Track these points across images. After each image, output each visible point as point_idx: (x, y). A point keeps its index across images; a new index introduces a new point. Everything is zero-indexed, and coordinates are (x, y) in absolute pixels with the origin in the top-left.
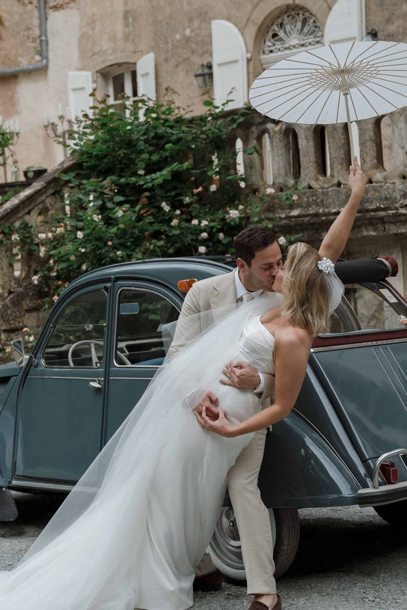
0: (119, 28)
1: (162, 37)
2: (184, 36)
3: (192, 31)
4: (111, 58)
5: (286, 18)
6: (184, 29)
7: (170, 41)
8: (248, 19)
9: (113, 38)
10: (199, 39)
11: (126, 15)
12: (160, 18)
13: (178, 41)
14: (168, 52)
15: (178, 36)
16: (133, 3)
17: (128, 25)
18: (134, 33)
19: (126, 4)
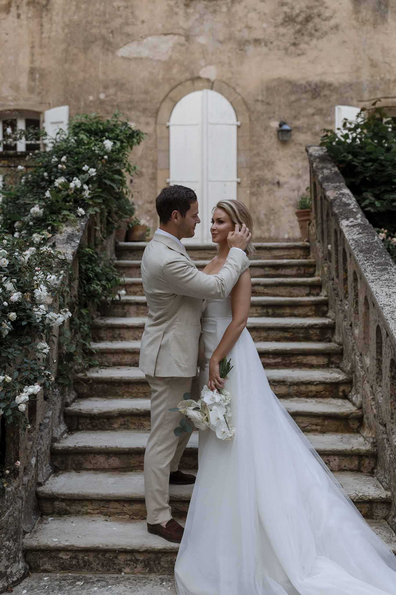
0: (24, 80)
1: (73, 96)
2: (98, 98)
3: (107, 96)
4: (12, 104)
6: (99, 93)
7: (81, 100)
8: (167, 96)
9: (15, 87)
10: (115, 103)
11: (32, 71)
12: (72, 79)
13: (91, 102)
14: (79, 108)
15: (91, 98)
16: (42, 62)
17: (34, 80)
18: (41, 88)
19: (32, 62)
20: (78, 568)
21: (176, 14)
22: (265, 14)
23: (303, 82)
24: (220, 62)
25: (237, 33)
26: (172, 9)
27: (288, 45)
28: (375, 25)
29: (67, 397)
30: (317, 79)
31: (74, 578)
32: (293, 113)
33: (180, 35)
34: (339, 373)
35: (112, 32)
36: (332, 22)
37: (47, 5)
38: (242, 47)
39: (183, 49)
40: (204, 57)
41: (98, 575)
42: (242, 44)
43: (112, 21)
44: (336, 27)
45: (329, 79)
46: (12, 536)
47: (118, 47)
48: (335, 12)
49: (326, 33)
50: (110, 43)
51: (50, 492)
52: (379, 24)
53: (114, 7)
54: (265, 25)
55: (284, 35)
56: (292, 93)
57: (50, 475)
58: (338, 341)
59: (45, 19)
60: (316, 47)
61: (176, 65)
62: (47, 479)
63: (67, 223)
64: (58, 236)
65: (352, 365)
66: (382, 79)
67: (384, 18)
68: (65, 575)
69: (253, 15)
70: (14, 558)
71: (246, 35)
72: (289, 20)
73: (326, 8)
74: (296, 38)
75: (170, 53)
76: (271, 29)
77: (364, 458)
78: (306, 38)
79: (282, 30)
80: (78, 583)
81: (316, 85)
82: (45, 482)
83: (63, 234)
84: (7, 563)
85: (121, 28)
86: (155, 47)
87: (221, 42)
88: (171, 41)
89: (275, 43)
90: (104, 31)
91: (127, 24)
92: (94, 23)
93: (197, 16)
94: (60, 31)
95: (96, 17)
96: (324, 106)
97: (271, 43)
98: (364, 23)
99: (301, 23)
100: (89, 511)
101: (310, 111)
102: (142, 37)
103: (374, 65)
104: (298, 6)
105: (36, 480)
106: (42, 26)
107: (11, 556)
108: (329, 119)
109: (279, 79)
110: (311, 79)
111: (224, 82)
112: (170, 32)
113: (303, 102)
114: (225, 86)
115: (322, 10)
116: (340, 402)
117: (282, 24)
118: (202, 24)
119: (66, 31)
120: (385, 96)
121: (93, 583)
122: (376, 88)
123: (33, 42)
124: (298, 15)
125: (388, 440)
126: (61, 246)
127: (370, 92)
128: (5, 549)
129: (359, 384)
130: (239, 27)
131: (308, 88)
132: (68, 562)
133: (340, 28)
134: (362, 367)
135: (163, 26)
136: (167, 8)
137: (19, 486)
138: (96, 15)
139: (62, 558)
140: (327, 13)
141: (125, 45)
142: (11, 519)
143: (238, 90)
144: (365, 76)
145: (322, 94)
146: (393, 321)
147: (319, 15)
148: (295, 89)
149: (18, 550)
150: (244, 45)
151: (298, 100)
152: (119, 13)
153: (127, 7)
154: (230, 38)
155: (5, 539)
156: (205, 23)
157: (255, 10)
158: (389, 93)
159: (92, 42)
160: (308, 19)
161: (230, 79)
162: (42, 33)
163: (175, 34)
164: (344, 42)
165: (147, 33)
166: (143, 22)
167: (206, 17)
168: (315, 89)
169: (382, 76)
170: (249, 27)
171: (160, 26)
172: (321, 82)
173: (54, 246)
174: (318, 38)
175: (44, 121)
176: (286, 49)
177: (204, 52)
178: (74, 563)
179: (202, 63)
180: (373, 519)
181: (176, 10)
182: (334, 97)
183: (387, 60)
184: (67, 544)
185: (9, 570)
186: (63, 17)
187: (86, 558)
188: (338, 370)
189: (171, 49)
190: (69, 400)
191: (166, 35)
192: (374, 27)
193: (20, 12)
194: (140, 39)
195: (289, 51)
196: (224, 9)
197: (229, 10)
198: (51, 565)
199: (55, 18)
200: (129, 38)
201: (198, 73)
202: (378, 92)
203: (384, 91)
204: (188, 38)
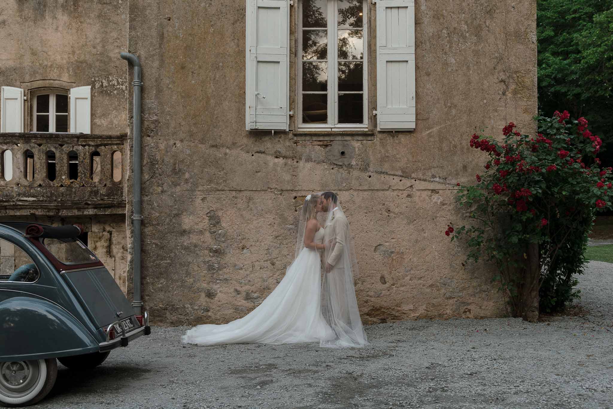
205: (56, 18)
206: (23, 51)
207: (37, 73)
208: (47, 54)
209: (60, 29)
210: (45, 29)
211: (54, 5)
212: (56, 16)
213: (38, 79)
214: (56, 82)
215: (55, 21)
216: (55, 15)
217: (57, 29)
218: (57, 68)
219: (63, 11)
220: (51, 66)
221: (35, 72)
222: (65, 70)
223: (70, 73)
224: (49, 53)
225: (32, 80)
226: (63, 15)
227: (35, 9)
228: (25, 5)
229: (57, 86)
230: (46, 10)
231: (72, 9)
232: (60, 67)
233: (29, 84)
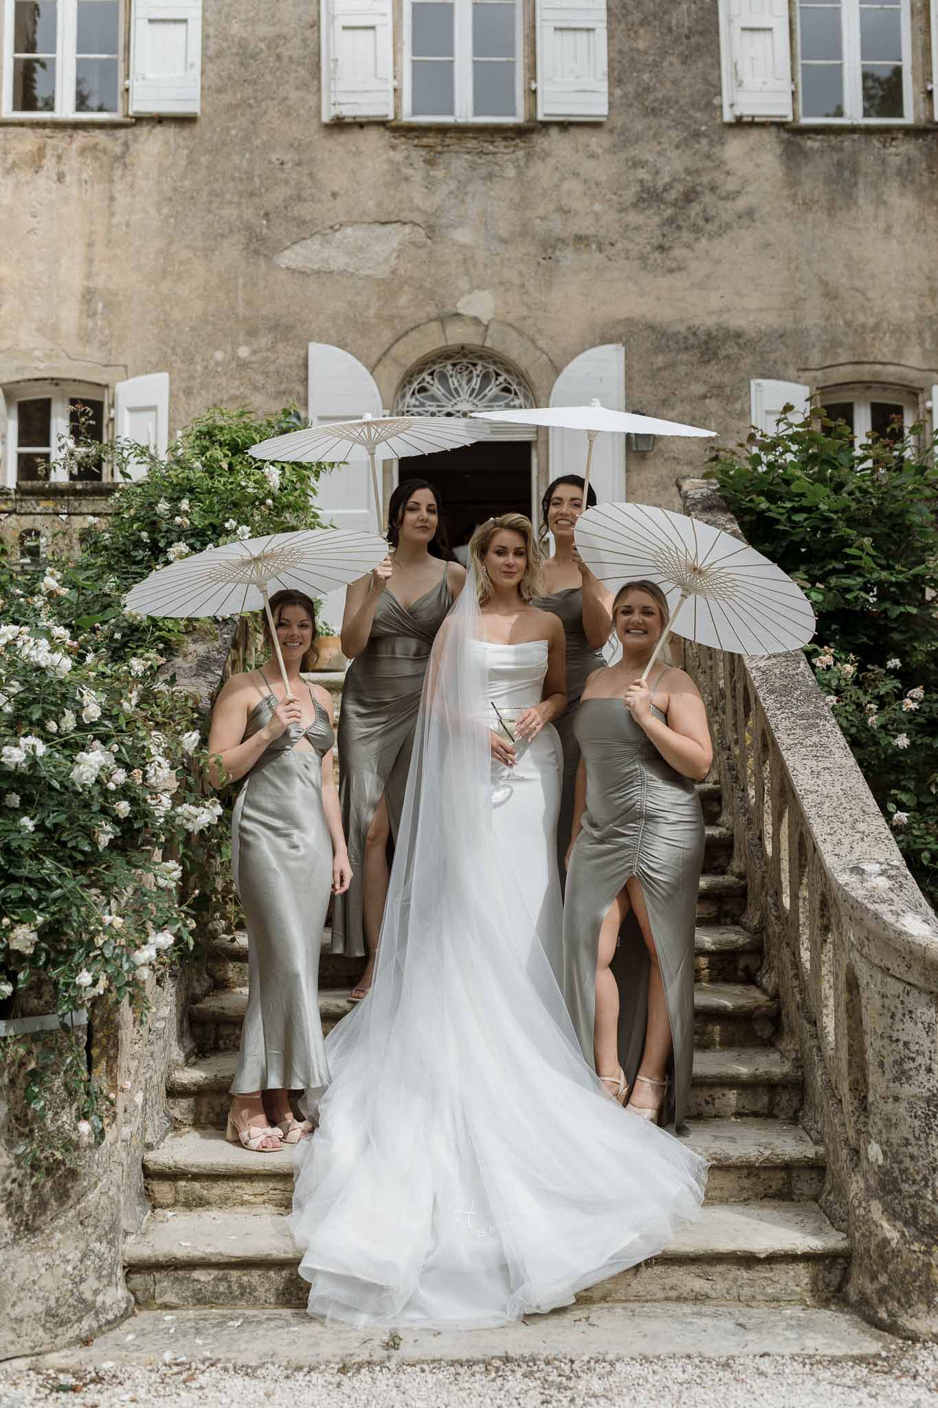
0: (70, 316)
1: (179, 350)
2: (235, 356)
3: (254, 352)
4: (42, 366)
5: (449, 367)
6: (236, 344)
7: (198, 358)
8: (385, 354)
9: (49, 330)
10: (272, 368)
11: (89, 296)
12: (176, 315)
13: (217, 364)
14: (192, 377)
15: (219, 355)
16: (109, 277)
17: (92, 315)
18: (107, 332)
19: (89, 276)
20: (231, 1298)
21: (407, 179)
22: (597, 184)
23: (682, 328)
24: (501, 283)
25: (538, 221)
26: (399, 170)
27: (649, 248)
28: (831, 210)
29: (195, 984)
30: (710, 322)
31: (223, 1316)
32: (661, 393)
33: (416, 224)
34: (737, 933)
35: (267, 215)
36: (741, 204)
37: (123, 155)
38: (550, 251)
39: (423, 253)
40: (467, 272)
41: (267, 1311)
42: (549, 247)
43: (267, 190)
44: (750, 214)
45: (737, 322)
46: (106, 1233)
47: (279, 248)
48: (746, 182)
49: (728, 226)
50: (262, 240)
51: (171, 1163)
52: (841, 209)
53: (270, 162)
54: (597, 207)
55: (637, 228)
56: (657, 350)
57: (166, 1133)
58: (737, 870)
59: (119, 186)
60: (707, 252)
61: (406, 288)
62: (162, 1139)
63: (195, 636)
64: (178, 661)
65: (762, 915)
66: (848, 324)
67: (850, 197)
68: (205, 1312)
69: (571, 185)
70: (110, 1275)
71: (557, 226)
72: (649, 197)
73: (728, 173)
74: (664, 236)
75: (393, 262)
76: (611, 217)
77: (779, 1089)
78: (686, 236)
79: (633, 218)
80: (231, 1323)
81: (709, 334)
82: (158, 1143)
83: (190, 658)
84: (96, 1285)
85: (286, 207)
86: (361, 249)
87: (504, 241)
88: (396, 236)
89: (619, 246)
90: (249, 214)
91: (300, 199)
92: (228, 196)
93: (453, 185)
94: (153, 212)
95: (232, 184)
96: (726, 378)
97: (612, 244)
98: (807, 205)
99: (675, 204)
100: (246, 1197)
101: (697, 389)
102: (332, 228)
103: (830, 294)
104: (667, 168)
105: (143, 1137)
106: (112, 199)
107: (104, 1273)
108: (738, 406)
109: (629, 321)
110: (697, 322)
111: (510, 325)
112: (393, 218)
113: (682, 369)
114: (514, 334)
115: (719, 177)
116: (738, 989)
117: (634, 205)
118: (463, 202)
119: (165, 211)
120: (856, 359)
121: (259, 1322)
122: (835, 344)
123: (92, 233)
124: (668, 188)
125: (819, 1049)
126: (186, 681)
127: (824, 351)
128: (92, 1257)
129: (773, 952)
130: (541, 211)
131: (692, 340)
132: (210, 1288)
133: (757, 216)
134: (778, 918)
135: (379, 204)
136: (386, 167)
137: (116, 1142)
138: (233, 179)
139: (198, 1281)
140: (731, 185)
141: (294, 243)
142: (104, 1201)
143: (541, 343)
144: (813, 314)
145: (722, 353)
146: (820, 820)
147: (713, 189)
148: (663, 342)
149: (115, 1263)
150: (554, 247)
151: (672, 365)
152: (281, 175)
153: (299, 164)
154: (524, 232)
155: (94, 1237)
156: (468, 199)
157: (576, 174)
158: (866, 354)
159: (222, 236)
160: (690, 196)
161: (524, 318)
162: (112, 215)
163: (405, 223)
164: (768, 245)
165: (342, 219)
166: (334, 195)
167: (471, 188)
168: (706, 343)
169: (849, 316)
170: (565, 212)
171: (371, 204)
172: (720, 327)
173: (172, 681)
174: (711, 237)
175: (112, 406)
176: (643, 258)
177: (467, 262)
178: (221, 1289)
179: (463, 284)
180: (792, 1200)
181: (407, 171)
182: (748, 360)
183: (859, 283)
184: (209, 1250)
185: (100, 1299)
186: (159, 182)
187: (245, 1279)
188: (738, 928)
189: (395, 255)
190: (198, 991)
191: (383, 223)
192: (830, 216)
193: (65, 168)
194: (329, 231)
195: (650, 262)
196: (511, 172)
197: (520, 174)
198: (177, 1294)
199: (141, 183)
200: (304, 229)
201: (455, 305)
202: (840, 351)
203: (852, 348)
204: (432, 231)
205: (885, 203)
206: (803, 287)
207: (841, 344)
208: (863, 294)
209: (897, 230)
210: (858, 230)
211: (879, 169)
212: (885, 198)
213: (842, 360)
214: (891, 368)
215: (882, 210)
216: (882, 193)
217: (888, 230)
218: (893, 332)
219: (903, 185)
220: (877, 327)
221: (835, 343)
222: (913, 337)
223: (927, 345)
224: (870, 294)
225: (829, 363)
226: (902, 194)
227: (829, 181)
228: (805, 170)
229: (891, 379)
230: (856, 184)
231: (925, 180)
232: (899, 331)
233: (819, 374)
